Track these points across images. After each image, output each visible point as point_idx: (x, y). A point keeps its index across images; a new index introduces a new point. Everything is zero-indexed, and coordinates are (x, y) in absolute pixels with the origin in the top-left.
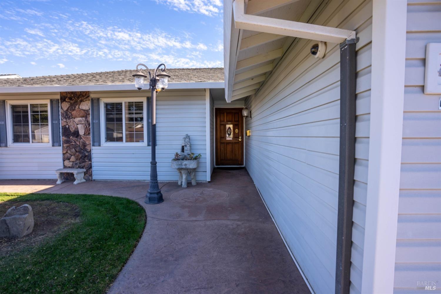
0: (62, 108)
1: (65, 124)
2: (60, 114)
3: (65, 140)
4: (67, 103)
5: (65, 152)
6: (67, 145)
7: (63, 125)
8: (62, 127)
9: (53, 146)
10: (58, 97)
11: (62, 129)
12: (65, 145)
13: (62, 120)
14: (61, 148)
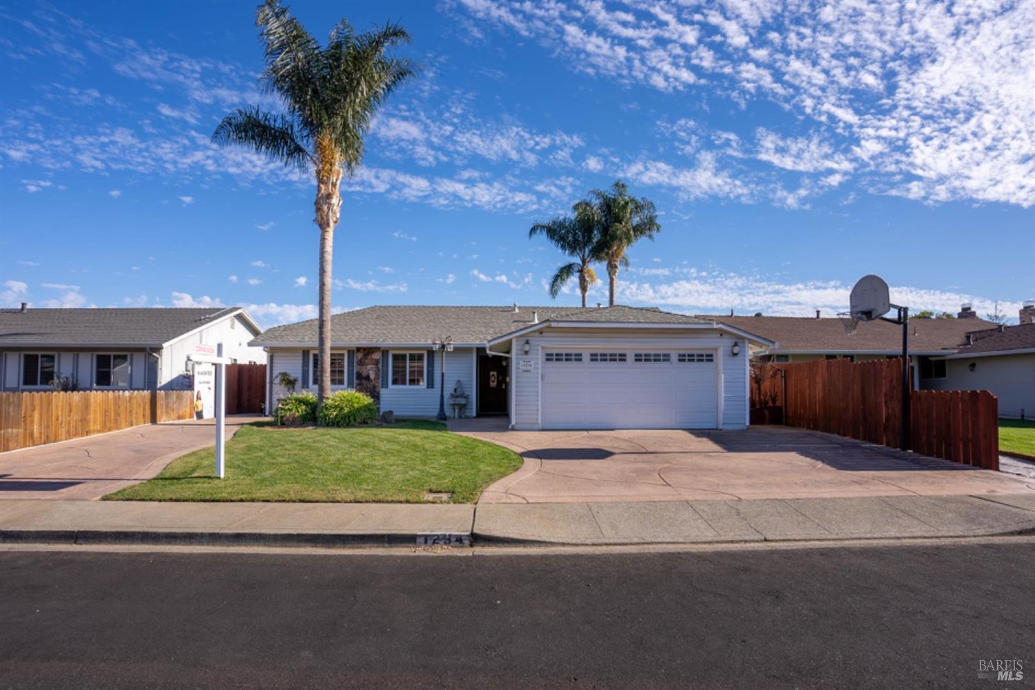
0: (356, 358)
2: (355, 362)
3: (358, 383)
4: (361, 355)
7: (357, 371)
9: (348, 387)
11: (356, 374)
12: (358, 387)
13: (356, 367)
14: (354, 389)
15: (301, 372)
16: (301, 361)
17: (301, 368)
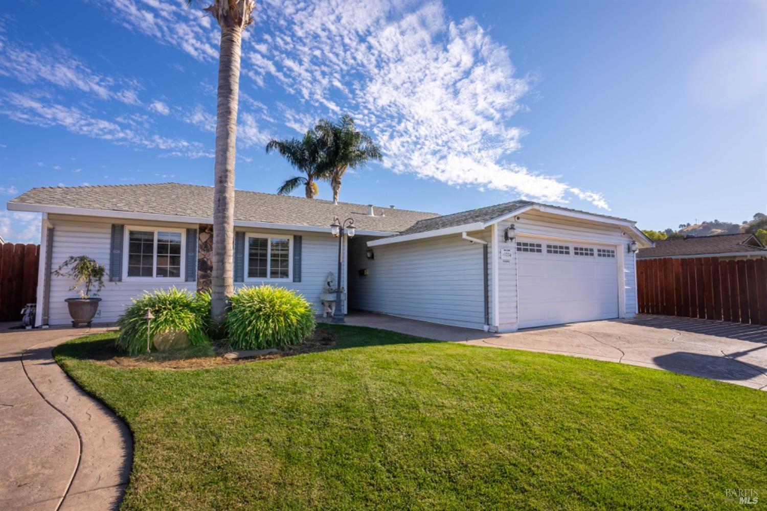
0: (199, 239)
1: (202, 257)
2: (197, 245)
3: (202, 275)
4: (206, 235)
5: (200, 288)
6: (204, 280)
7: (200, 258)
8: (199, 260)
9: (186, 280)
10: (197, 227)
11: (199, 262)
12: (201, 280)
13: (199, 252)
14: (195, 283)
15: (108, 257)
16: (109, 241)
17: (109, 251)
